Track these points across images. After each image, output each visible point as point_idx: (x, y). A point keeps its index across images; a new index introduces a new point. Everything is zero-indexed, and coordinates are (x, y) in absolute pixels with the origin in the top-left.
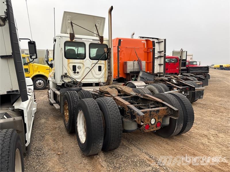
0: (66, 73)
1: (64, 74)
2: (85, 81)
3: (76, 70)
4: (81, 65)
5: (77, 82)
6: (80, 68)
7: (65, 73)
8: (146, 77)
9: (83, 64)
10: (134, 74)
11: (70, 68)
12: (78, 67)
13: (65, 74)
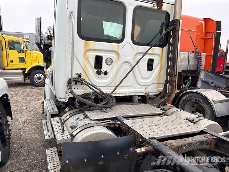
0: (79, 72)
1: (75, 76)
2: (121, 92)
3: (101, 68)
4: (113, 56)
5: (104, 94)
6: (110, 62)
7: (77, 74)
8: (213, 81)
9: (118, 53)
10: (188, 73)
11: (88, 61)
12: (106, 61)
13: (77, 76)
